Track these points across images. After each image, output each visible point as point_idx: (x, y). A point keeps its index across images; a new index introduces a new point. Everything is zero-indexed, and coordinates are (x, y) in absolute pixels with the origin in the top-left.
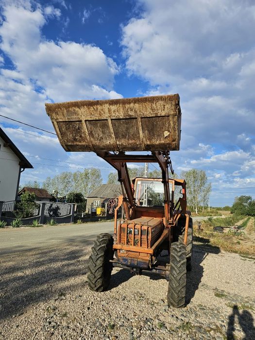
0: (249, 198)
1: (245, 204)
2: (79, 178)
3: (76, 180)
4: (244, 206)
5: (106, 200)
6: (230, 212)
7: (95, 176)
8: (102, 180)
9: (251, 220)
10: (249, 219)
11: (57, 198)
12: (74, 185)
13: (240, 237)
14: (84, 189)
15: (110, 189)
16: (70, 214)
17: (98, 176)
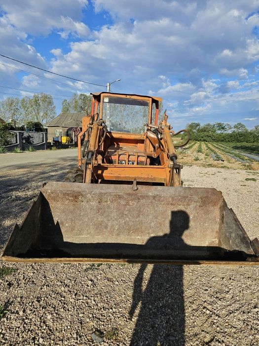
0: (198, 125)
1: (194, 131)
2: (28, 105)
3: (24, 107)
4: (193, 133)
5: (71, 129)
6: (181, 138)
7: (46, 103)
8: (54, 107)
9: (196, 144)
10: (195, 143)
11: (16, 127)
12: (24, 113)
13: (184, 155)
14: (35, 117)
15: (70, 118)
16: (43, 141)
17: (50, 103)
